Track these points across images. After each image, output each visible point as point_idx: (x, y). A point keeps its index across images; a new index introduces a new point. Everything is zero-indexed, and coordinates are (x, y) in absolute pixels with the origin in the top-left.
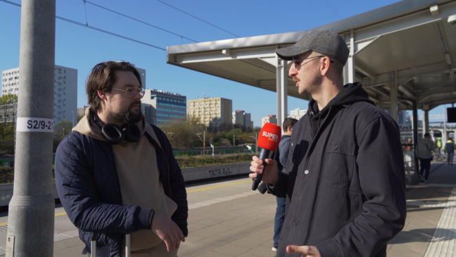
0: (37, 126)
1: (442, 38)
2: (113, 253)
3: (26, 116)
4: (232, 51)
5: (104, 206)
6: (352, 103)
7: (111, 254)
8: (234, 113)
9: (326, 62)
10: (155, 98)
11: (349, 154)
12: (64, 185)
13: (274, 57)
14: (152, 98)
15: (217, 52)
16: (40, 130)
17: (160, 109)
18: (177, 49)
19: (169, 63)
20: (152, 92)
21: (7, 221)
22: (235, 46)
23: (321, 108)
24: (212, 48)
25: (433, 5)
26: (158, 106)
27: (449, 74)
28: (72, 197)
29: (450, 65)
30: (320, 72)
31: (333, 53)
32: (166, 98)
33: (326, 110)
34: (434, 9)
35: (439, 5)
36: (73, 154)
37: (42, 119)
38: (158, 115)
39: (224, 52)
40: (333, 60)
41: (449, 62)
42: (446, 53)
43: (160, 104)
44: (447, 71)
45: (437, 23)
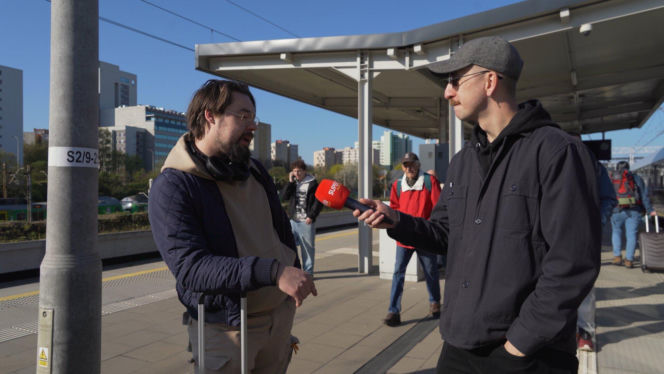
0: (81, 159)
1: (570, 52)
2: (232, 318)
3: (65, 145)
4: (294, 55)
5: (216, 259)
6: (531, 130)
7: (230, 319)
8: (273, 145)
9: (492, 79)
10: (153, 119)
11: (531, 195)
12: (170, 236)
13: (355, 67)
14: (148, 119)
15: (273, 56)
16: (84, 165)
17: (160, 137)
18: (211, 49)
19: (199, 69)
20: (148, 110)
21: (38, 289)
22: (301, 48)
23: (491, 139)
24: (266, 50)
25: (564, 9)
26: (156, 131)
27: (572, 97)
28: (179, 251)
29: (575, 87)
30: (485, 92)
31: (501, 67)
32: (170, 120)
33: (498, 142)
34: (565, 14)
35: (570, 9)
36: (178, 196)
37: (87, 150)
38: (156, 145)
39: (283, 56)
40: (501, 75)
41: (575, 82)
42: (573, 70)
43: (161, 128)
44: (572, 94)
45: (567, 32)
